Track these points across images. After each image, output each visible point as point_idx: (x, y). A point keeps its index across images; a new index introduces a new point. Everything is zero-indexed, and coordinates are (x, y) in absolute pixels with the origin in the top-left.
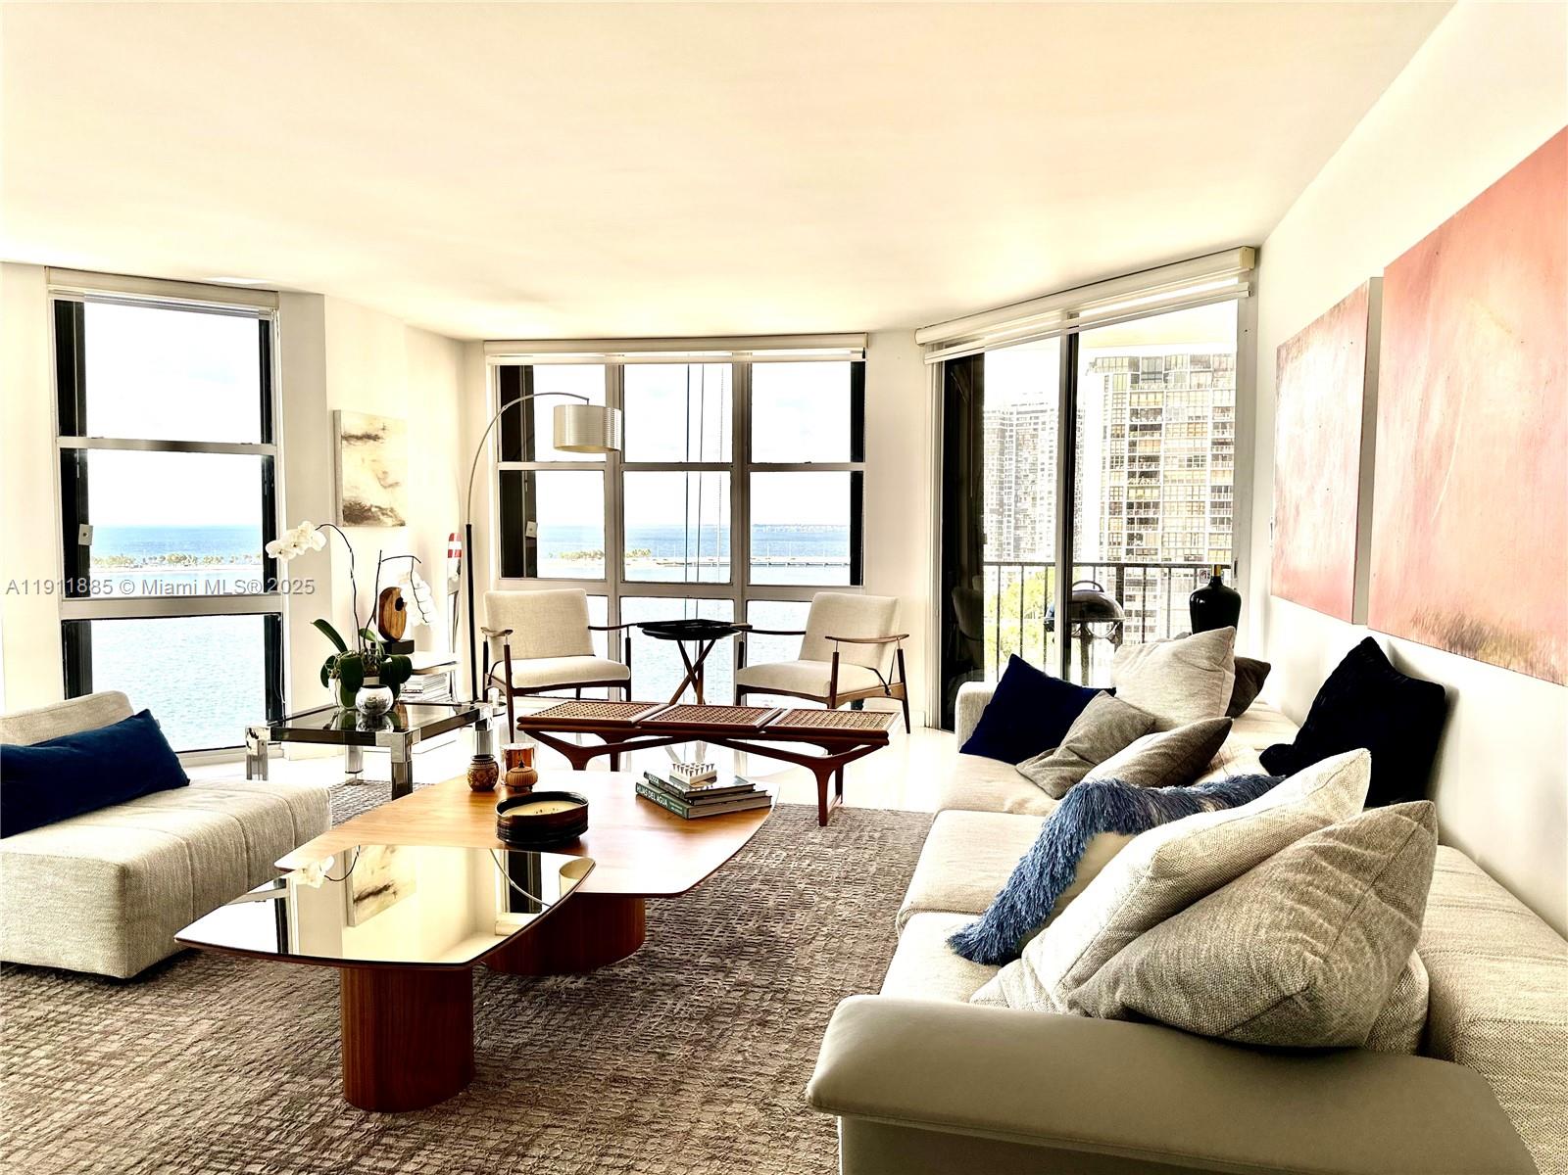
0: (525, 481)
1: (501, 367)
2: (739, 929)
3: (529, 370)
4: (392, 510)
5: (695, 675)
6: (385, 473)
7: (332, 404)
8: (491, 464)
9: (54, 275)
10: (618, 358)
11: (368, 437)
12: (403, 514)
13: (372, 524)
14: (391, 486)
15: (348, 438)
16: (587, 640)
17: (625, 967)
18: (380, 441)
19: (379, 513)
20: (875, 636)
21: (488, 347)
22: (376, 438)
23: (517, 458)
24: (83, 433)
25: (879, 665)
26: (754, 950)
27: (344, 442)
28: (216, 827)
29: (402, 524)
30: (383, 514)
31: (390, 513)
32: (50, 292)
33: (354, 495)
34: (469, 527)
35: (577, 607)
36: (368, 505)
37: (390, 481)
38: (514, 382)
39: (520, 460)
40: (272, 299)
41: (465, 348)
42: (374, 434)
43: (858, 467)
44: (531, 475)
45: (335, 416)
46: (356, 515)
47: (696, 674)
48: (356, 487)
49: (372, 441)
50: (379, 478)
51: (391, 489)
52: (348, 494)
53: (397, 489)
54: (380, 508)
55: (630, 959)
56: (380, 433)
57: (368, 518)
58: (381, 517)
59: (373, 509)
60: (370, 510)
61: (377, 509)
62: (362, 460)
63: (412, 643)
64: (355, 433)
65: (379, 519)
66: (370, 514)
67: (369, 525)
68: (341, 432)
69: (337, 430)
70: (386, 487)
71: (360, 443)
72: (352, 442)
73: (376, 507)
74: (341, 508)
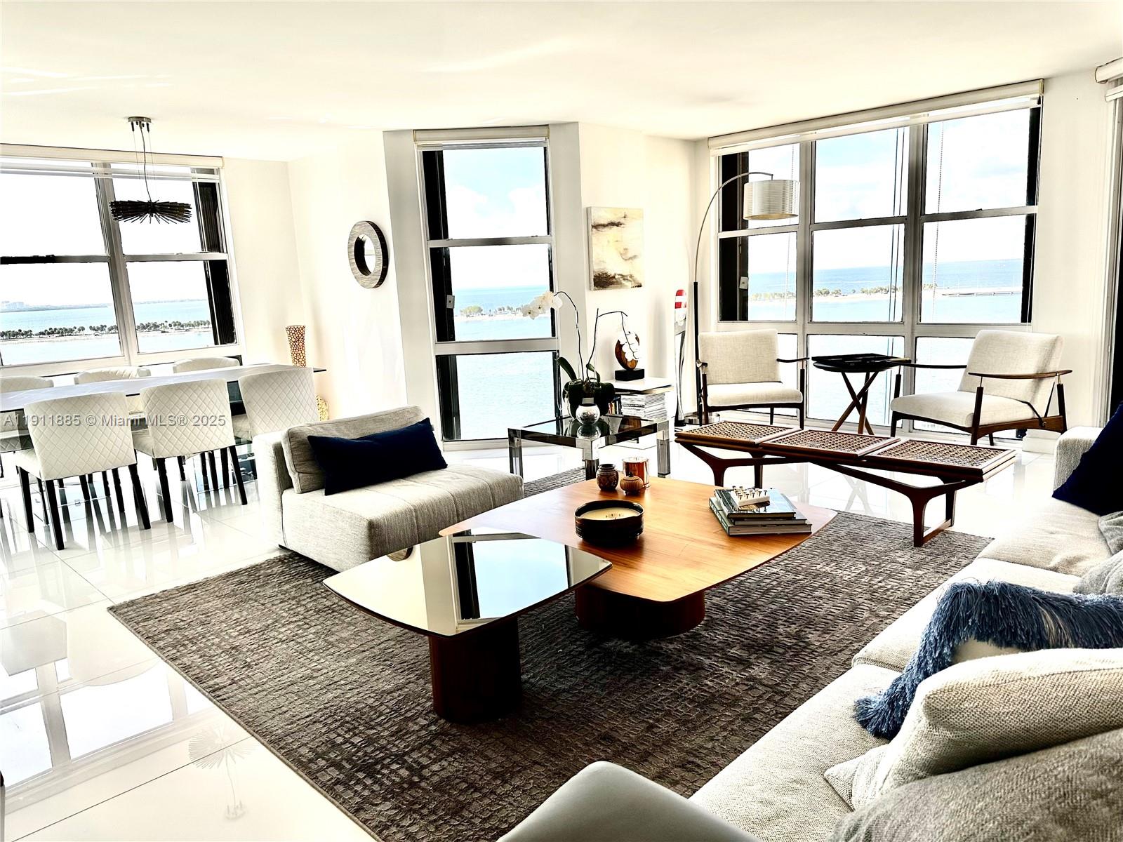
0: (740, 245)
1: (723, 156)
2: (781, 629)
3: (745, 156)
4: (631, 276)
5: (859, 401)
6: (626, 249)
7: (585, 203)
8: (713, 234)
9: (419, 135)
10: (810, 136)
11: (612, 224)
12: (640, 280)
13: (616, 288)
14: (631, 258)
15: (596, 226)
16: (775, 370)
17: (671, 643)
18: (622, 226)
19: (621, 279)
20: (1031, 371)
21: (711, 143)
22: (618, 224)
23: (734, 228)
24: (446, 236)
25: (1033, 399)
26: (781, 651)
27: (594, 230)
28: (437, 500)
29: (640, 286)
30: (624, 279)
31: (630, 279)
32: (418, 146)
33: (601, 267)
34: (696, 284)
35: (771, 343)
36: (613, 275)
37: (629, 255)
38: (734, 167)
39: (736, 229)
40: (545, 131)
41: (695, 145)
42: (617, 221)
43: (1033, 210)
44: (744, 241)
45: (588, 211)
46: (603, 281)
47: (861, 401)
48: (603, 262)
49: (616, 227)
50: (621, 254)
51: (631, 261)
52: (597, 268)
53: (636, 260)
54: (623, 276)
55: (679, 637)
56: (622, 221)
57: (613, 283)
58: (623, 282)
59: (617, 277)
60: (614, 277)
61: (620, 276)
62: (608, 242)
63: (642, 371)
64: (602, 223)
65: (621, 283)
66: (614, 280)
67: (614, 288)
68: (592, 223)
69: (589, 221)
70: (626, 260)
71: (606, 229)
72: (600, 229)
73: (619, 275)
74: (592, 277)
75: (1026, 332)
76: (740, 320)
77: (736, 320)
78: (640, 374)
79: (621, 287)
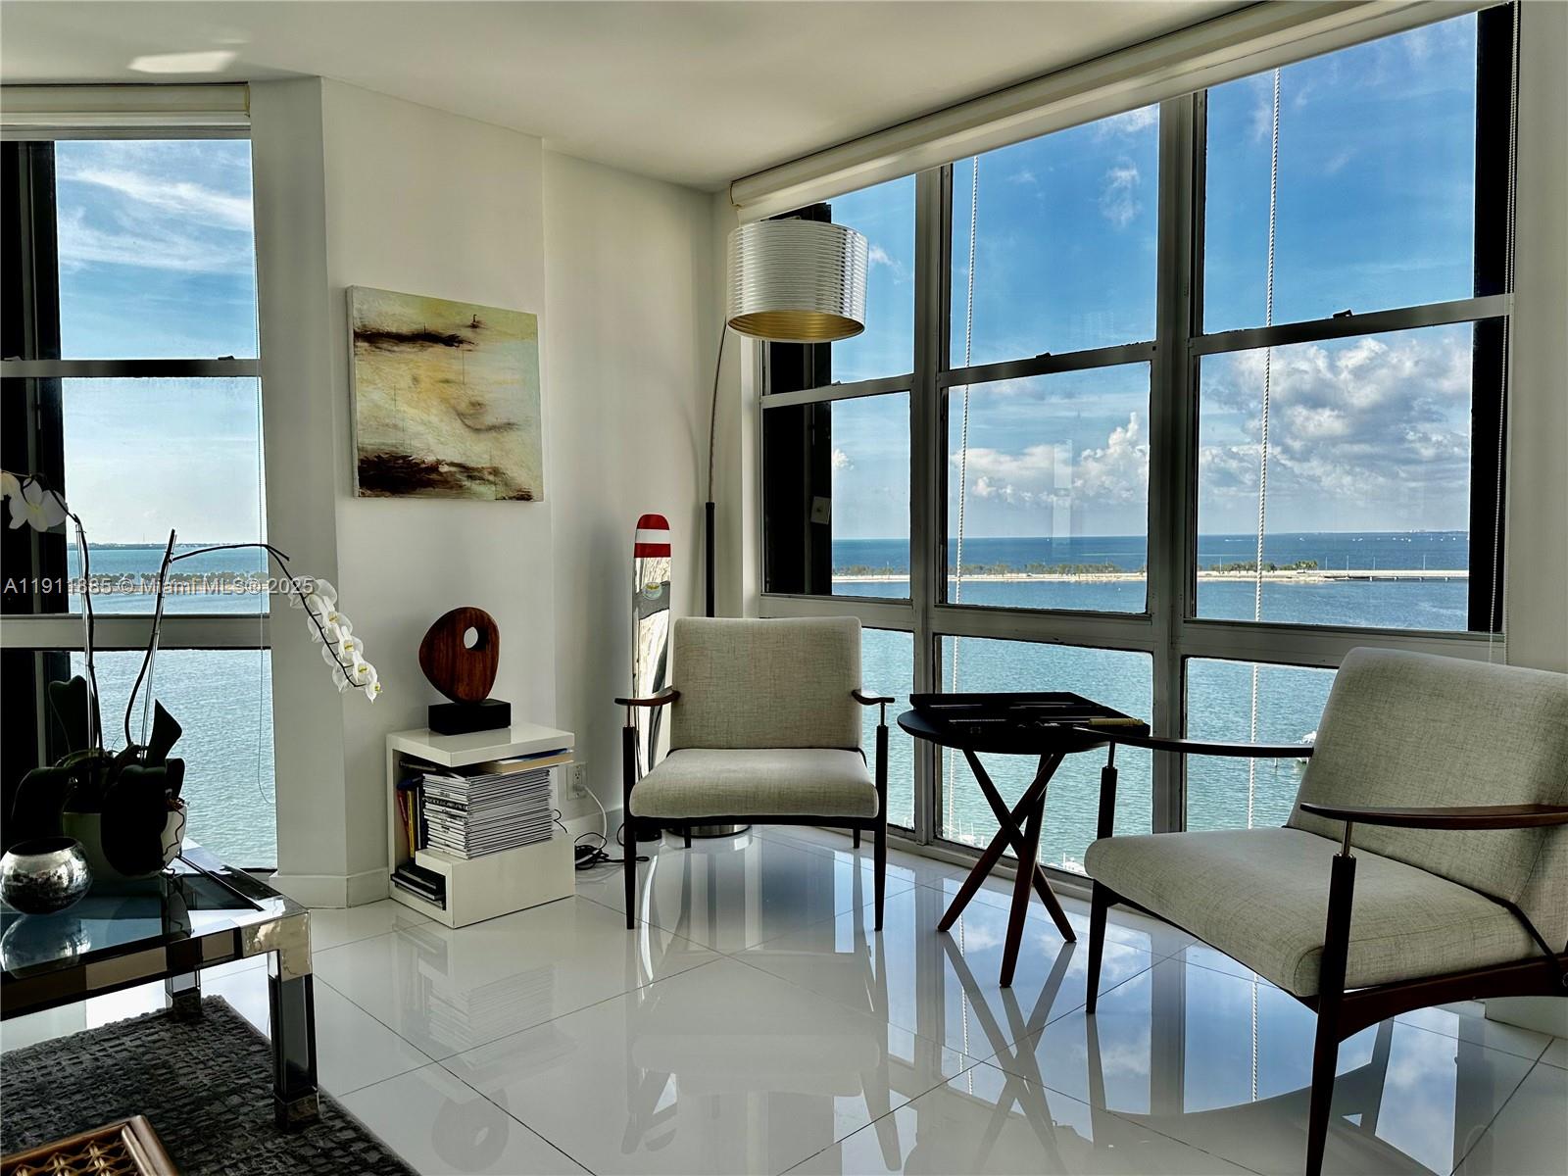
4: (496, 471)
5: (1020, 827)
6: (476, 404)
7: (341, 276)
8: (750, 396)
11: (430, 338)
12: (521, 478)
13: (438, 496)
14: (492, 428)
15: (373, 338)
18: (465, 346)
19: (460, 476)
21: (738, 192)
22: (451, 341)
27: (363, 345)
29: (525, 497)
30: (471, 477)
31: (491, 478)
33: (393, 442)
34: (710, 507)
35: (839, 652)
36: (430, 459)
37: (490, 419)
39: (802, 387)
42: (446, 333)
43: (1494, 306)
44: (822, 411)
45: (346, 295)
46: (392, 476)
48: (395, 426)
49: (439, 349)
50: (459, 414)
51: (494, 434)
52: (373, 440)
53: (508, 435)
54: (464, 468)
56: (465, 333)
57: (431, 484)
58: (467, 483)
59: (444, 469)
60: (433, 469)
61: (453, 469)
62: (415, 380)
63: (505, 709)
64: (394, 330)
65: (461, 487)
66: (434, 476)
67: (430, 496)
68: (356, 324)
69: (351, 321)
70: (477, 431)
71: (405, 348)
72: (385, 346)
73: (452, 464)
74: (356, 463)
75: (1485, 662)
76: (813, 592)
77: (802, 591)
78: (498, 717)
79: (458, 496)
